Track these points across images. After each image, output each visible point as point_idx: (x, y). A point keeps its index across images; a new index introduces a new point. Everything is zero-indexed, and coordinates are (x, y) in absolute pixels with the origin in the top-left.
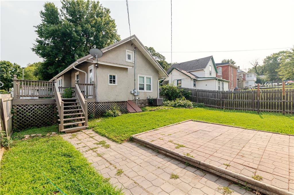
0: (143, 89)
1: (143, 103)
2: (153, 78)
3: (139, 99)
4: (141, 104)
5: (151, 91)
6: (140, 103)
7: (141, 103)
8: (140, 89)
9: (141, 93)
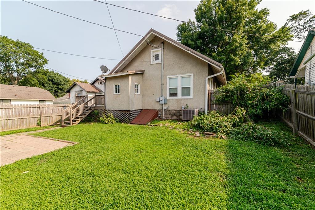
0: (176, 95)
1: (175, 115)
2: (194, 76)
3: (168, 109)
4: (172, 116)
5: (191, 97)
6: (170, 115)
7: (172, 114)
8: (171, 95)
9: (171, 101)
